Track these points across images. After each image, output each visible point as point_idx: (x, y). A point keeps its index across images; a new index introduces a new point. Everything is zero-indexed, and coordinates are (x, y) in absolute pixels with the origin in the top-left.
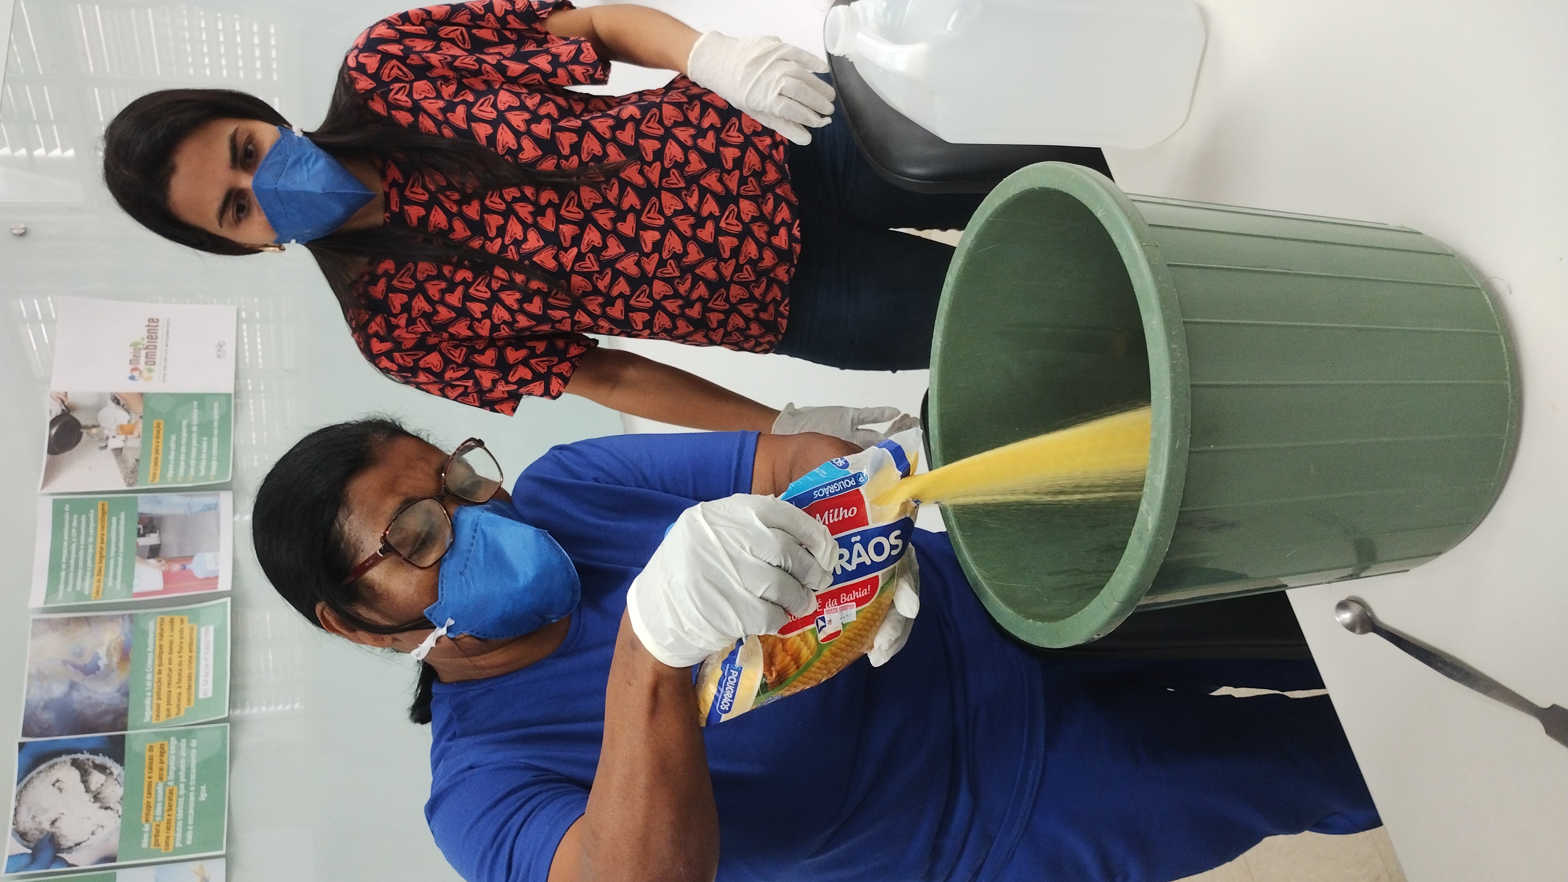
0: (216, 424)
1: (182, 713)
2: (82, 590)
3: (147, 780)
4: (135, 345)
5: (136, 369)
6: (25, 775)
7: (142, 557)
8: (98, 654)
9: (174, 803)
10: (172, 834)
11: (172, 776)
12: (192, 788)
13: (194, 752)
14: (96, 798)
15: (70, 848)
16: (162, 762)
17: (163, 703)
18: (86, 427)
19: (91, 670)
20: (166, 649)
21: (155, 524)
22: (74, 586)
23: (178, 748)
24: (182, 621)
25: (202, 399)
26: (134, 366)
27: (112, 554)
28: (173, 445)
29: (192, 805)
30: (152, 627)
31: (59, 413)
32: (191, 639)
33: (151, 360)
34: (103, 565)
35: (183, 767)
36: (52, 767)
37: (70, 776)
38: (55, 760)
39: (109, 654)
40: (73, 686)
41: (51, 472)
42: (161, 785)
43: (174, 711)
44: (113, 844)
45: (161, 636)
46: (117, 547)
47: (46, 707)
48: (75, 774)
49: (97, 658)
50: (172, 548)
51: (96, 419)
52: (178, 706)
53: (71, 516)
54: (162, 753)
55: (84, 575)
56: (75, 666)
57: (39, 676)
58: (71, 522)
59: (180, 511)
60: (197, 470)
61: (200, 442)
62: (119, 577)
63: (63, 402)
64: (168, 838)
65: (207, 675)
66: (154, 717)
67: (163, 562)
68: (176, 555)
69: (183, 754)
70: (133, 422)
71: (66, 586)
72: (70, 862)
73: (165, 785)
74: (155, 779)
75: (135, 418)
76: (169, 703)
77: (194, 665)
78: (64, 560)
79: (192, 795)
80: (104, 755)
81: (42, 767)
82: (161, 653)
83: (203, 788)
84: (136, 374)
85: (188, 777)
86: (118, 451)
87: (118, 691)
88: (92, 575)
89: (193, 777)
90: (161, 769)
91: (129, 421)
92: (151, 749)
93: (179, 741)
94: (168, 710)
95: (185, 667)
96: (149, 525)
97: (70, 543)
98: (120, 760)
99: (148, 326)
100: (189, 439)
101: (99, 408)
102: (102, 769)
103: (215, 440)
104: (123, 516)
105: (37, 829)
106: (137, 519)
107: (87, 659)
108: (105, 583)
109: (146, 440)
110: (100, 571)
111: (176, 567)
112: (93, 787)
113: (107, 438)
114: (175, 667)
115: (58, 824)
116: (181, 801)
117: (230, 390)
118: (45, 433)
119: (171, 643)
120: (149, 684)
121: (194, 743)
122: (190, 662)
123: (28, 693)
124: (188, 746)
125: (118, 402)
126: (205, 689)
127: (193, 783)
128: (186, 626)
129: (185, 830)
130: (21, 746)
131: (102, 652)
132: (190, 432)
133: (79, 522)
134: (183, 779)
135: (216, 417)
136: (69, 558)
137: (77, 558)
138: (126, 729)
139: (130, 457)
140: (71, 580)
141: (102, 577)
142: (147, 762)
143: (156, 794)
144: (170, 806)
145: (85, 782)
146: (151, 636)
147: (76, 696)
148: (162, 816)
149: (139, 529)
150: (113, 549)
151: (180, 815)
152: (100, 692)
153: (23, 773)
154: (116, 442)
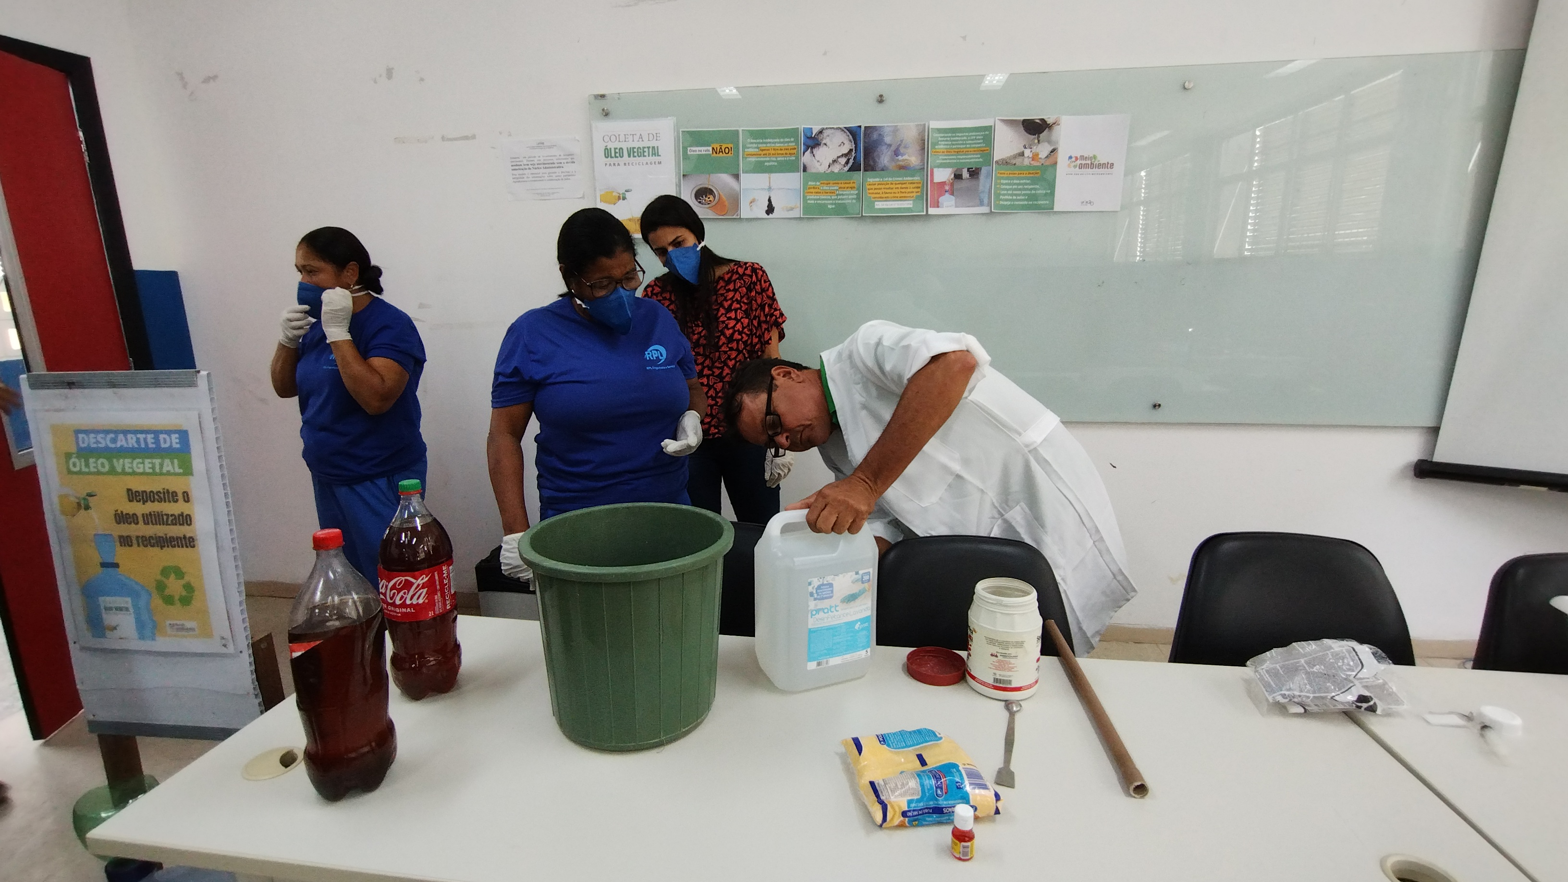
0: (1035, 203)
1: (870, 195)
2: (938, 144)
3: (840, 182)
4: (1095, 157)
5: (1077, 159)
6: (848, 130)
7: (956, 170)
8: (905, 155)
9: (829, 194)
10: (814, 194)
11: (841, 193)
12: (834, 202)
13: (850, 201)
14: (834, 161)
15: (813, 153)
16: (847, 188)
17: (876, 186)
18: (1039, 137)
19: (896, 153)
20: (904, 186)
21: (975, 176)
22: (941, 141)
23: (852, 194)
24: (917, 192)
25: (1052, 194)
26: (1079, 157)
27: (959, 157)
28: (1024, 181)
29: (826, 202)
30: (917, 179)
31: (1048, 123)
32: (907, 197)
33: (1081, 167)
34: (953, 153)
35: (844, 197)
36: (850, 141)
37: (845, 150)
38: (853, 142)
39: (903, 160)
40: (890, 145)
41: (1010, 123)
42: (836, 188)
43: (870, 191)
44: (812, 170)
45: (911, 183)
46: (962, 159)
47: (880, 135)
48: (846, 151)
50: (959, 185)
51: (1042, 142)
52: (873, 193)
53: (982, 135)
54: (851, 188)
55: (947, 145)
56: (900, 145)
57: (896, 130)
58: (979, 135)
59: (981, 188)
60: (1004, 195)
61: (1024, 195)
62: (942, 161)
63: (1054, 124)
64: (812, 193)
65: (886, 205)
66: (869, 183)
67: (951, 181)
68: (955, 187)
69: (850, 197)
70: (1040, 160)
71: (941, 137)
72: (806, 153)
73: (837, 190)
74: (840, 185)
75: (1043, 161)
76: (875, 189)
77: (893, 199)
78: (957, 134)
79: (831, 202)
80: (853, 163)
81: (851, 137)
82: (902, 184)
83: (834, 206)
84: (1073, 159)
85: (839, 199)
86: (1021, 154)
87: (885, 166)
88: (947, 149)
89: (840, 202)
90: (844, 188)
91: (1041, 158)
92: (853, 183)
93: (856, 194)
94: (872, 189)
95: (893, 195)
96: (974, 173)
97: (967, 136)
98: (850, 170)
99: (1108, 163)
100: (1027, 189)
101: (1049, 142)
102: (847, 163)
103: (1026, 203)
104: (981, 160)
105: (823, 138)
106: (978, 167)
107: (902, 150)
108: (941, 155)
109: (1029, 167)
110: (950, 152)
111: (947, 188)
112: (840, 160)
113: (1031, 148)
114: (894, 190)
115: (825, 146)
116: (829, 197)
117: (1055, 209)
119: (907, 188)
120: (886, 179)
121: (854, 201)
122: (894, 197)
123: (888, 126)
124: (853, 199)
125: (1052, 152)
126: (879, 205)
127: (837, 202)
128: (914, 194)
129: (815, 200)
130: (860, 127)
131: (904, 157)
132: (1031, 190)
133: (979, 139)
134: (839, 197)
135: (1040, 202)
136: (958, 136)
137: (957, 140)
138: (865, 170)
139: (1018, 161)
140: (946, 139)
141: (945, 153)
142: (848, 182)
143: (833, 187)
144: (827, 193)
145: (842, 155)
146: (911, 179)
147: (884, 148)
148: (823, 190)
149: (972, 168)
150: (961, 157)
151: (822, 197)
152: (885, 158)
153: (850, 130)
154: (1027, 153)
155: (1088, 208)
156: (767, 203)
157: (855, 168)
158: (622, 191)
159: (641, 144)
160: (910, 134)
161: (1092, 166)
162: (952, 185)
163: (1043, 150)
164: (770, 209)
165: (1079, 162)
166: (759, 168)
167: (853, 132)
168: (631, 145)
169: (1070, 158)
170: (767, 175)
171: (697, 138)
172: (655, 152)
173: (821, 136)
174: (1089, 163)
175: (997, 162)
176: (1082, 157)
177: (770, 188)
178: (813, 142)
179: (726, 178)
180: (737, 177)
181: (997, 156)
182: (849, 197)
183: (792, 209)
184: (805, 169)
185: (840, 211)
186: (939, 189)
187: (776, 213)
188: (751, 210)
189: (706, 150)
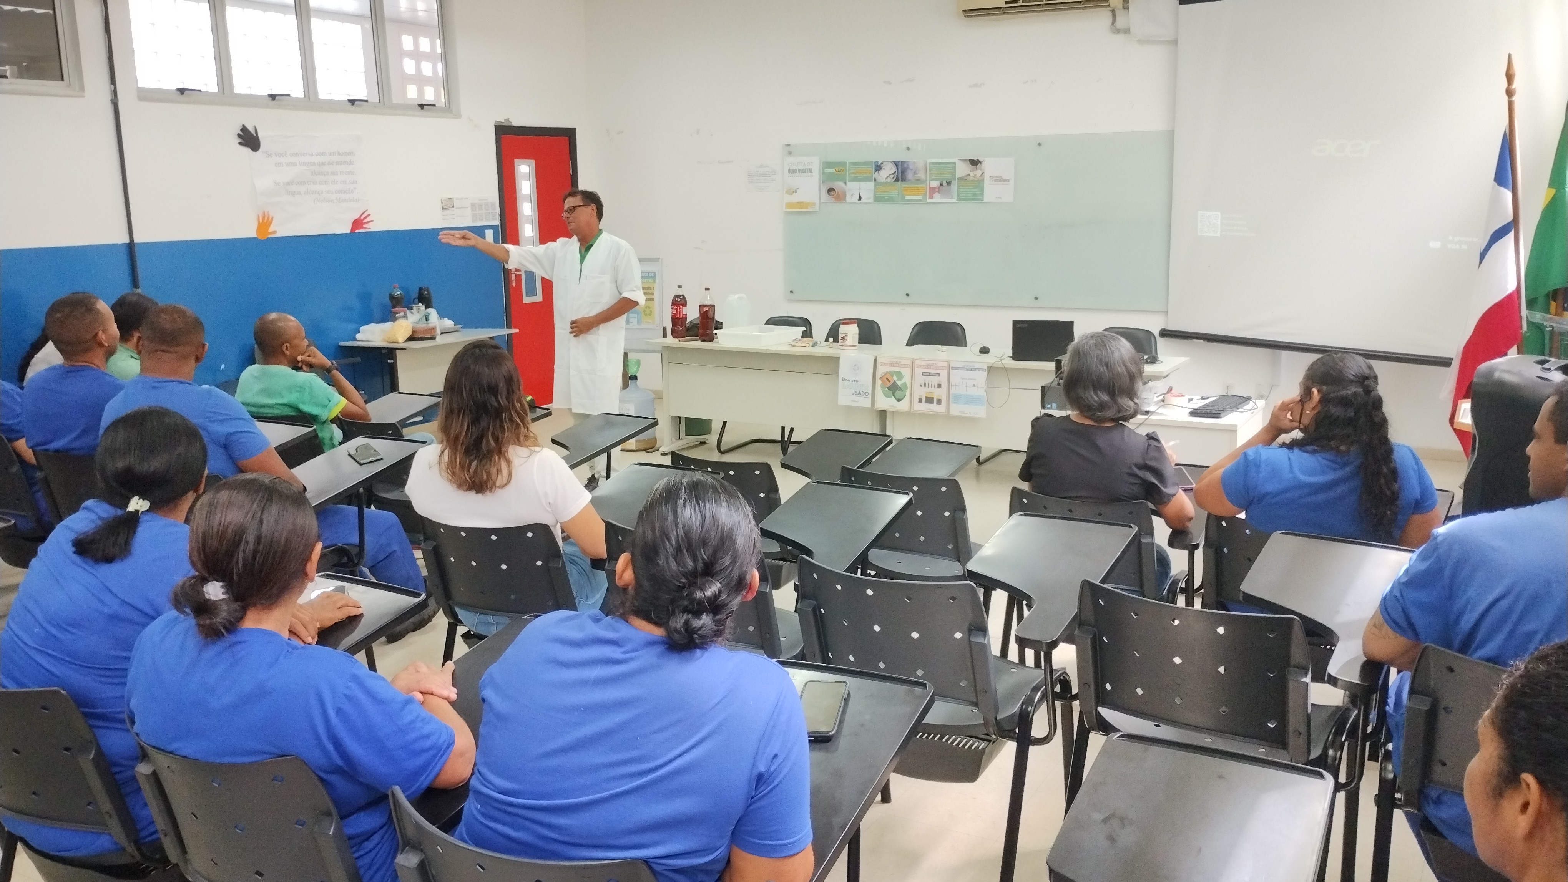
1: (903, 193)
2: (932, 170)
4: (1001, 176)
5: (992, 177)
7: (940, 182)
8: (919, 174)
11: (891, 191)
13: (894, 195)
15: (878, 172)
18: (976, 167)
19: (915, 173)
21: (949, 185)
22: (934, 168)
23: (896, 192)
24: (923, 192)
25: (983, 194)
27: (942, 176)
28: (970, 187)
29: (885, 195)
30: (924, 185)
31: (980, 161)
32: (919, 194)
33: (995, 181)
34: (939, 174)
35: (892, 193)
36: (895, 167)
37: (893, 171)
39: (918, 177)
40: (912, 170)
41: (962, 160)
43: (903, 191)
44: (877, 181)
45: (921, 187)
46: (944, 177)
49: (917, 174)
50: (941, 189)
51: (978, 169)
52: (905, 192)
53: (951, 166)
55: (936, 170)
56: (916, 170)
57: (914, 162)
59: (951, 190)
60: (962, 194)
61: (970, 194)
62: (935, 178)
63: (982, 161)
66: (902, 187)
70: (977, 178)
71: (935, 166)
72: (875, 173)
75: (979, 178)
76: (906, 190)
78: (939, 165)
79: (887, 195)
80: (896, 177)
82: (916, 187)
83: (889, 197)
86: (969, 175)
87: (910, 179)
89: (891, 195)
93: (898, 192)
95: (910, 192)
96: (949, 183)
97: (944, 166)
98: (895, 181)
99: (1007, 179)
100: (971, 191)
101: (981, 170)
102: (894, 177)
103: (971, 197)
104: (951, 177)
106: (950, 180)
107: (917, 172)
108: (935, 175)
109: (973, 181)
110: (937, 173)
111: (937, 190)
112: (890, 176)
113: (973, 172)
114: (914, 190)
115: (884, 169)
116: (886, 193)
117: (984, 201)
118: (975, 157)
119: (919, 189)
120: (910, 185)
122: (914, 194)
123: (911, 161)
124: (896, 194)
125: (981, 174)
126: (909, 197)
127: (889, 195)
128: (921, 193)
129: (880, 194)
132: (973, 191)
133: (950, 168)
134: (890, 193)
135: (977, 198)
137: (941, 168)
138: (902, 181)
139: (967, 178)
140: (937, 167)
145: (891, 174)
146: (921, 185)
147: (909, 171)
149: (947, 181)
151: (883, 193)
152: (910, 175)
153: (894, 162)
154: (972, 174)
155: (999, 200)
156: (858, 196)
157: (897, 180)
158: (795, 189)
159: (804, 168)
160: (921, 165)
161: (1000, 181)
162: (939, 188)
163: (978, 173)
164: (860, 199)
165: (994, 179)
166: (856, 179)
167: (896, 164)
168: (800, 168)
169: (990, 177)
170: (858, 182)
171: (828, 165)
172: (810, 171)
173: (882, 165)
174: (998, 179)
175: (958, 179)
176: (996, 177)
177: (860, 189)
178: (878, 168)
179: (841, 184)
180: (845, 183)
181: (957, 176)
182: (894, 193)
183: (869, 199)
184: (875, 180)
185: (891, 200)
186: (933, 191)
187: (862, 201)
188: (852, 199)
189: (832, 170)
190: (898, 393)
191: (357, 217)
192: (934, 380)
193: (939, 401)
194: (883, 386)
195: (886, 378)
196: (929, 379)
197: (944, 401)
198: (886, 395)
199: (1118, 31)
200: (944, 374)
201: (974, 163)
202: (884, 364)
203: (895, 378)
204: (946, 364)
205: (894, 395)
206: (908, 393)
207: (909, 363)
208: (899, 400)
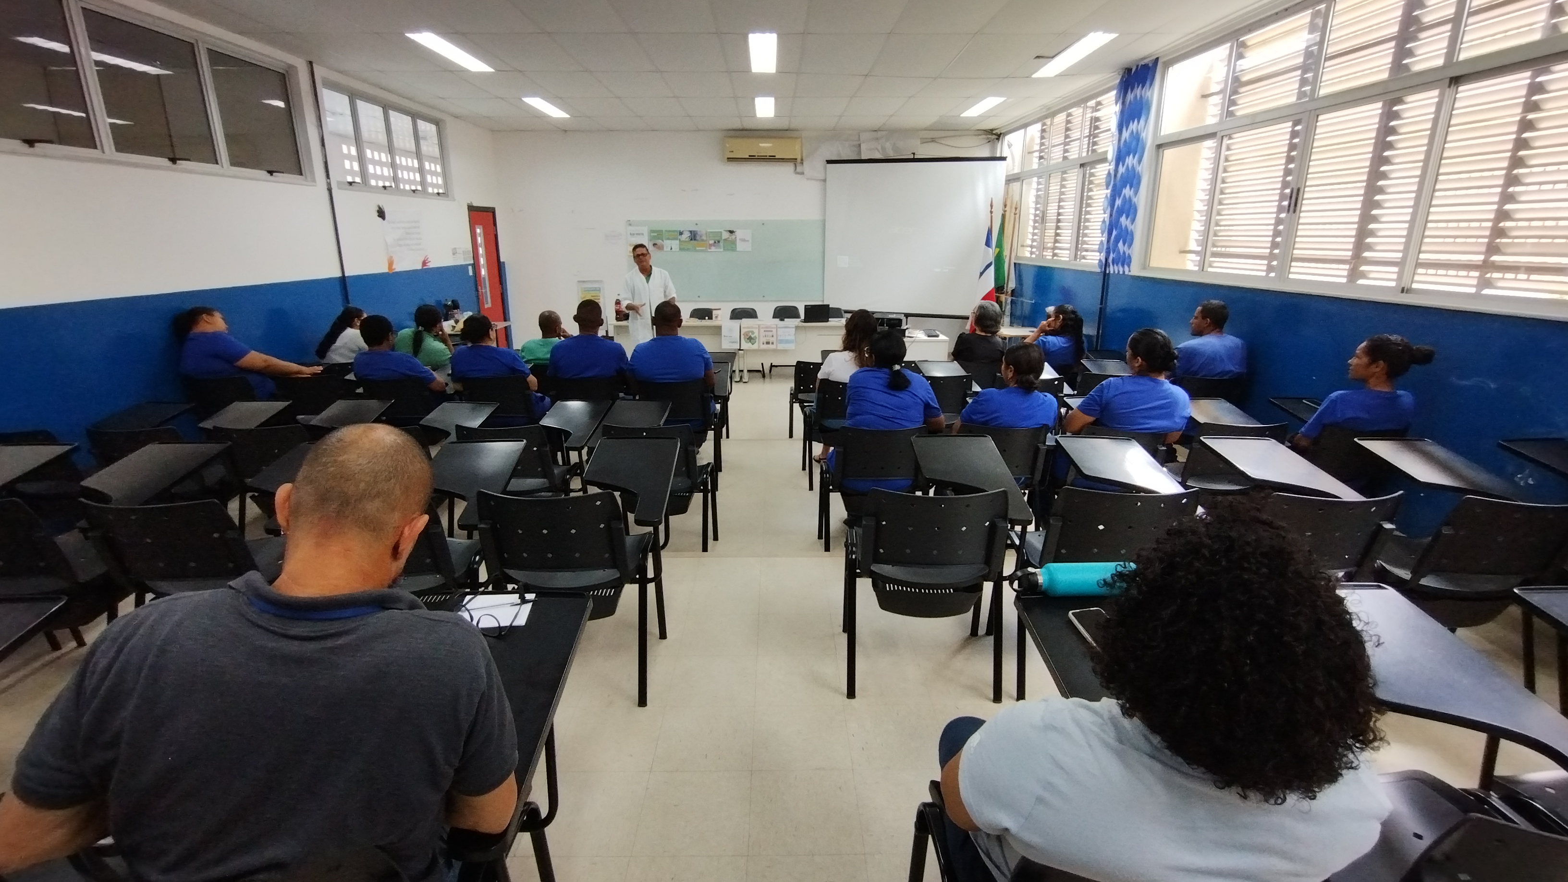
0: (732, 249)
2: (710, 235)
6: (689, 231)
7: (714, 241)
11: (688, 245)
12: (686, 247)
15: (681, 236)
17: (697, 244)
19: (701, 237)
25: (736, 247)
28: (729, 244)
30: (706, 243)
31: (734, 231)
32: (704, 247)
34: (713, 237)
38: (691, 234)
40: (699, 235)
46: (716, 238)
47: (697, 232)
51: (733, 235)
52: (696, 246)
54: (691, 244)
55: (712, 235)
56: (701, 235)
59: (721, 245)
60: (725, 247)
62: (711, 239)
65: (699, 248)
70: (733, 239)
71: (710, 233)
72: (679, 236)
77: (701, 247)
80: (691, 238)
86: (729, 238)
87: (698, 240)
89: (688, 247)
93: (692, 246)
96: (719, 242)
97: (716, 234)
99: (748, 240)
101: (735, 235)
102: (689, 238)
103: (730, 249)
104: (720, 238)
105: (686, 232)
106: (719, 240)
108: (710, 237)
109: (731, 241)
113: (731, 236)
114: (701, 245)
117: (738, 250)
118: (731, 230)
119: (704, 245)
120: (699, 243)
123: (699, 230)
125: (735, 238)
130: (692, 231)
131: (703, 238)
132: (731, 246)
133: (719, 234)
137: (714, 234)
138: (694, 240)
139: (728, 240)
145: (688, 236)
146: (704, 243)
152: (698, 238)
155: (744, 250)
156: (670, 247)
157: (691, 240)
160: (704, 232)
162: (714, 244)
163: (733, 237)
164: (671, 249)
166: (668, 239)
167: (691, 232)
168: (637, 232)
169: (740, 239)
170: (670, 241)
171: (653, 230)
172: (641, 231)
174: (744, 240)
175: (723, 240)
176: (742, 239)
178: (681, 233)
179: (660, 241)
180: (663, 241)
181: (723, 238)
182: (690, 246)
184: (680, 240)
185: (688, 250)
186: (711, 245)
187: (673, 250)
188: (667, 249)
189: (656, 234)
190: (752, 341)
191: (423, 260)
192: (770, 334)
193: (773, 343)
194: (745, 338)
195: (746, 334)
196: (767, 333)
197: (775, 343)
198: (746, 342)
199: (798, 173)
200: (774, 330)
201: (731, 232)
202: (744, 328)
203: (750, 334)
204: (775, 326)
205: (750, 342)
206: (757, 340)
207: (757, 326)
208: (753, 344)
